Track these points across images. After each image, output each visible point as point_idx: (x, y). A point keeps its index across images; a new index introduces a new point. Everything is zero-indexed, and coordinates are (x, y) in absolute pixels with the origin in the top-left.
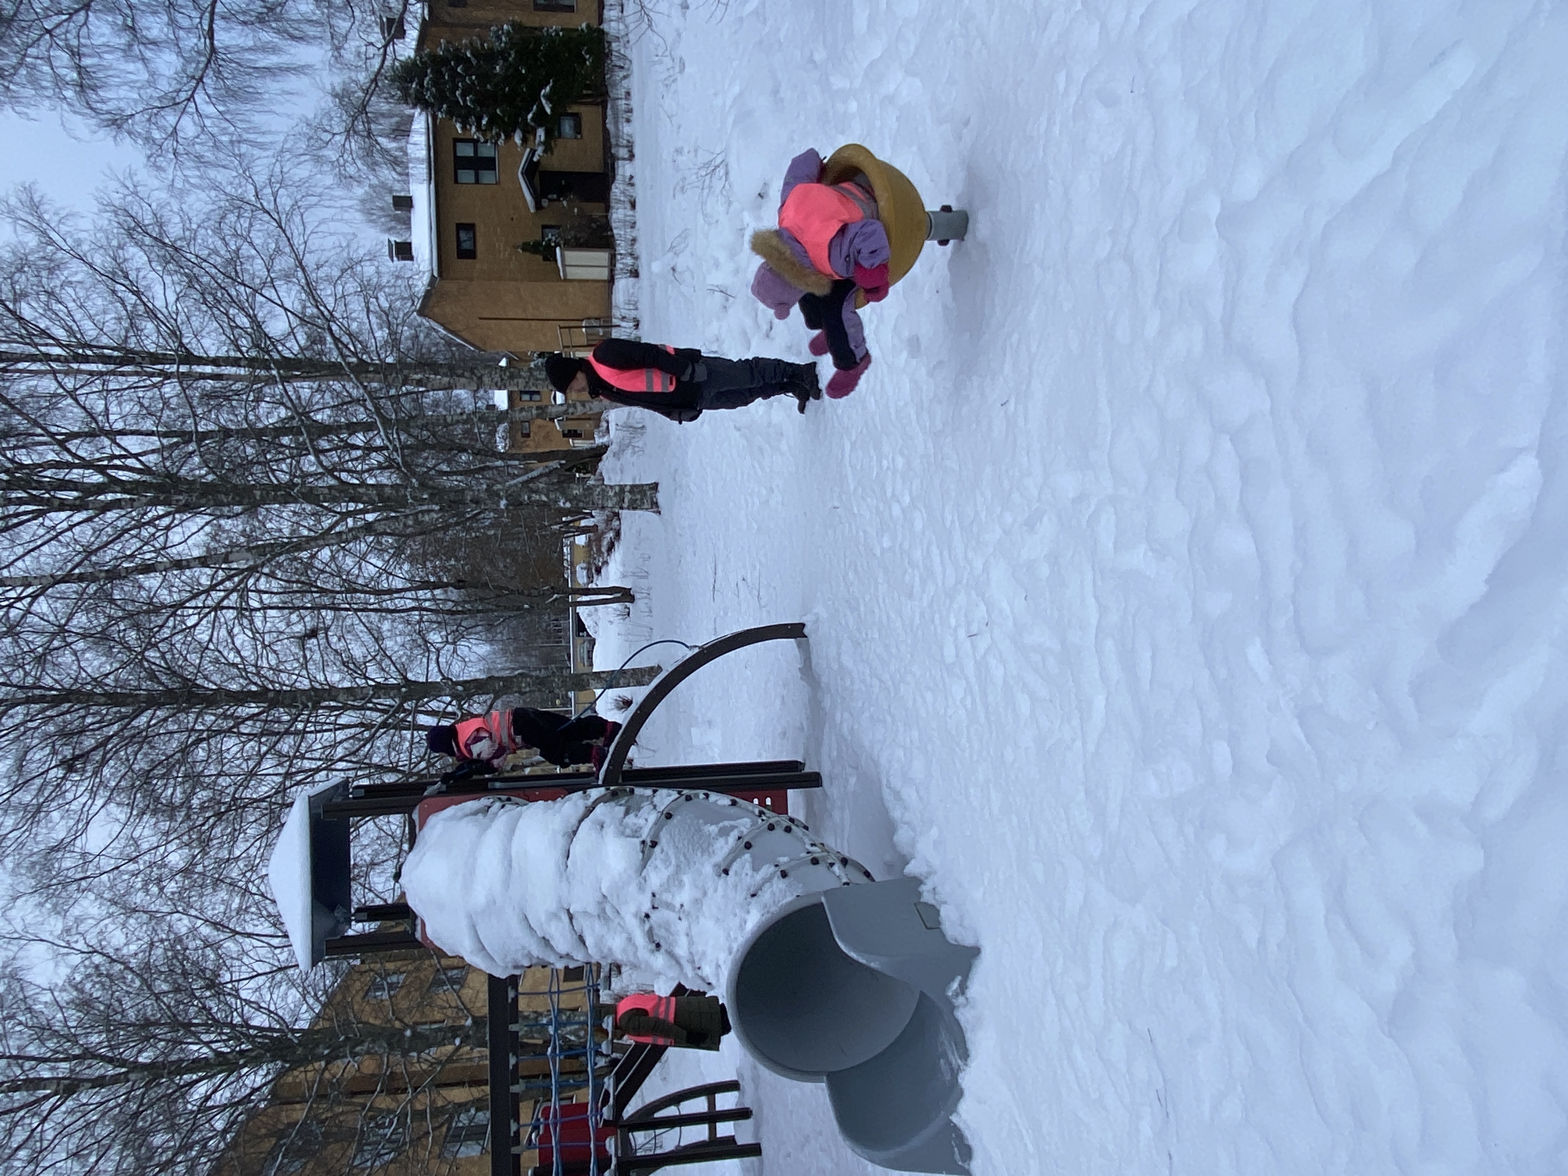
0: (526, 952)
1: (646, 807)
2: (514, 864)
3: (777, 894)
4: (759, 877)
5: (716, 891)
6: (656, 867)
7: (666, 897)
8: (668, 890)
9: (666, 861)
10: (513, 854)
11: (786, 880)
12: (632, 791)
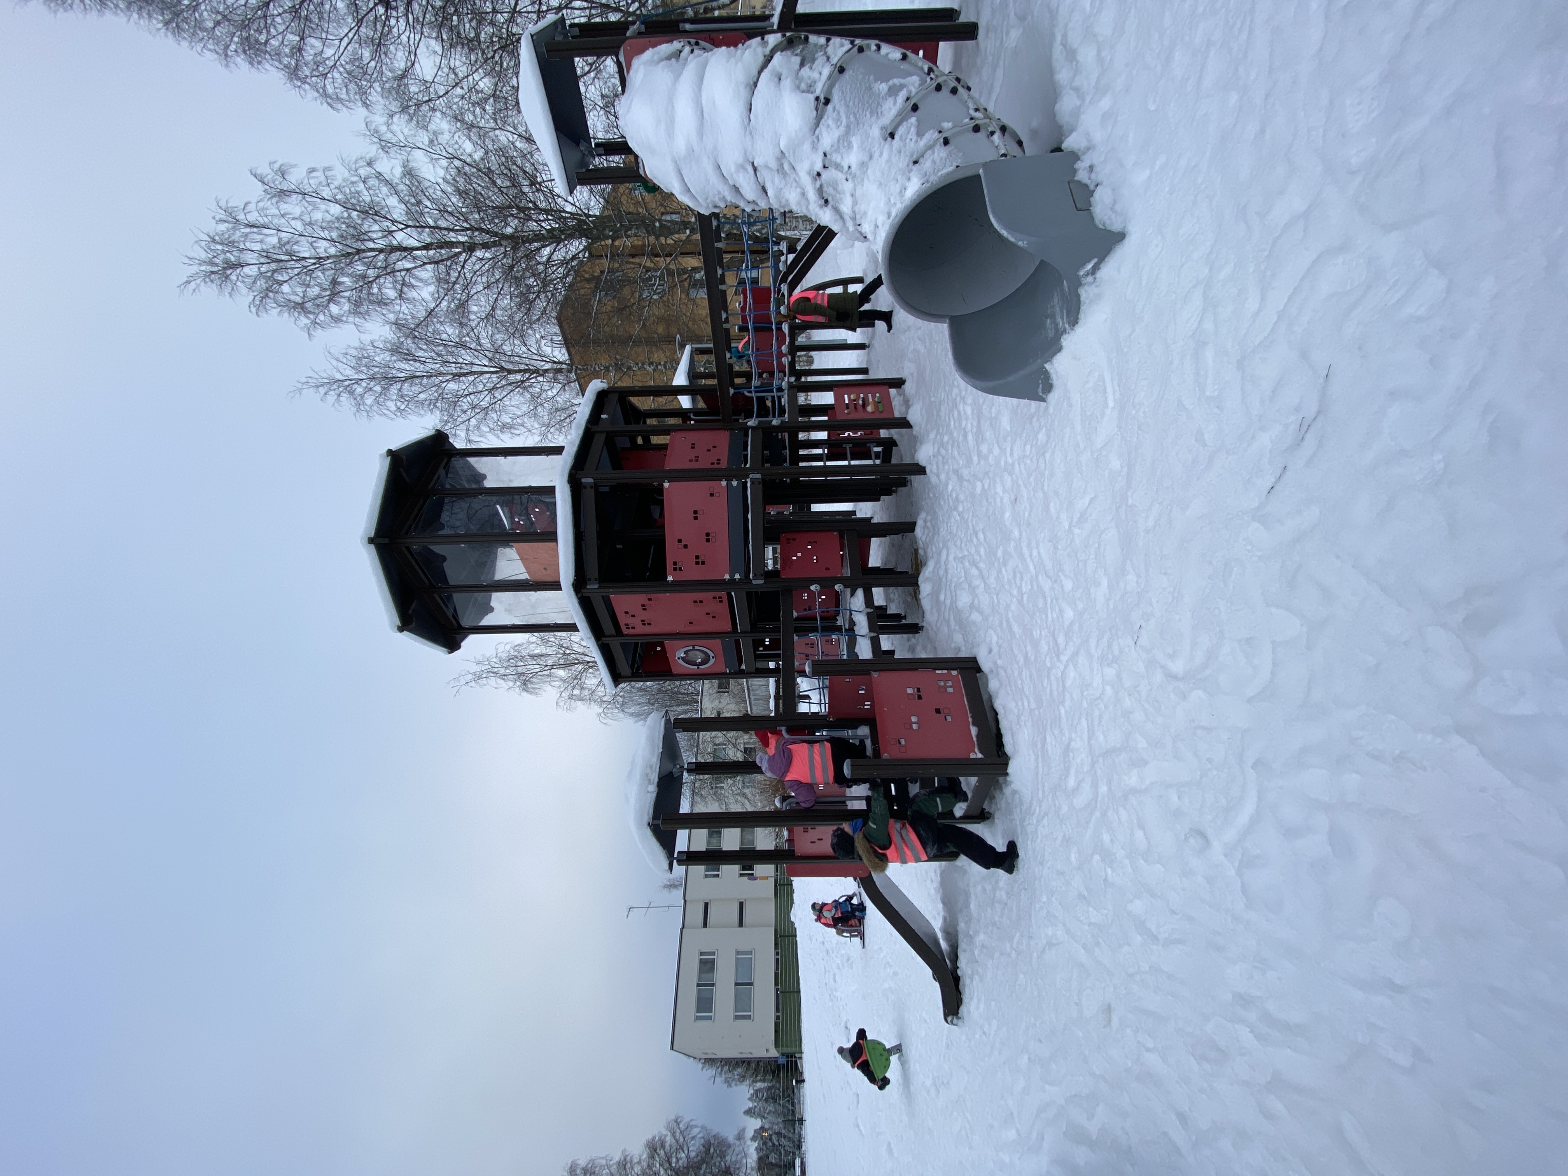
0: (721, 196)
1: (821, 59)
2: (705, 115)
3: (938, 161)
4: (922, 143)
5: (881, 155)
6: (828, 126)
7: (836, 158)
8: (837, 150)
9: (838, 120)
10: (704, 102)
11: (948, 147)
12: (807, 38)
